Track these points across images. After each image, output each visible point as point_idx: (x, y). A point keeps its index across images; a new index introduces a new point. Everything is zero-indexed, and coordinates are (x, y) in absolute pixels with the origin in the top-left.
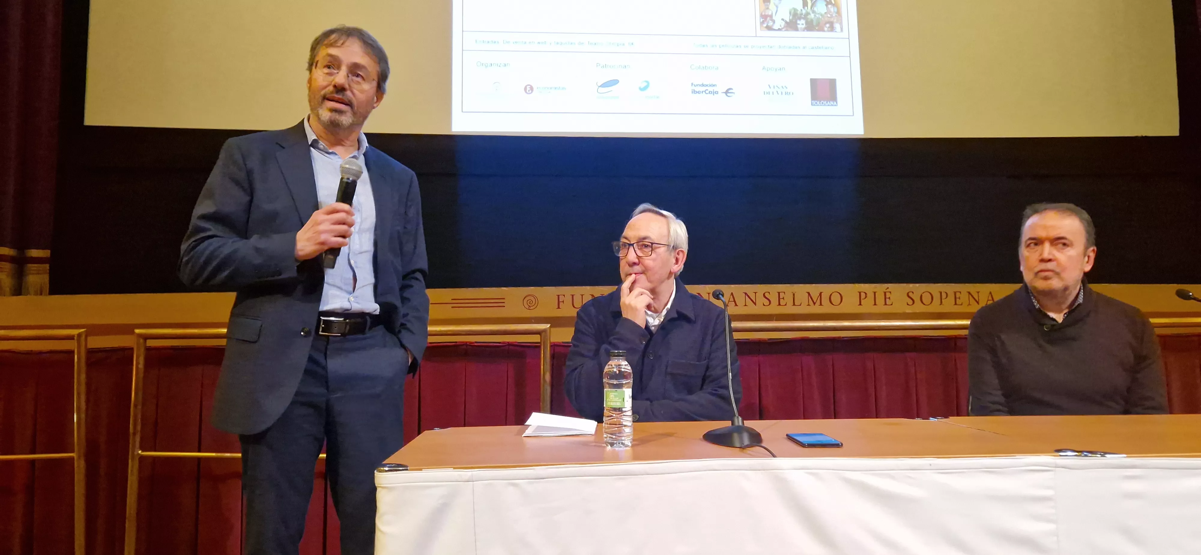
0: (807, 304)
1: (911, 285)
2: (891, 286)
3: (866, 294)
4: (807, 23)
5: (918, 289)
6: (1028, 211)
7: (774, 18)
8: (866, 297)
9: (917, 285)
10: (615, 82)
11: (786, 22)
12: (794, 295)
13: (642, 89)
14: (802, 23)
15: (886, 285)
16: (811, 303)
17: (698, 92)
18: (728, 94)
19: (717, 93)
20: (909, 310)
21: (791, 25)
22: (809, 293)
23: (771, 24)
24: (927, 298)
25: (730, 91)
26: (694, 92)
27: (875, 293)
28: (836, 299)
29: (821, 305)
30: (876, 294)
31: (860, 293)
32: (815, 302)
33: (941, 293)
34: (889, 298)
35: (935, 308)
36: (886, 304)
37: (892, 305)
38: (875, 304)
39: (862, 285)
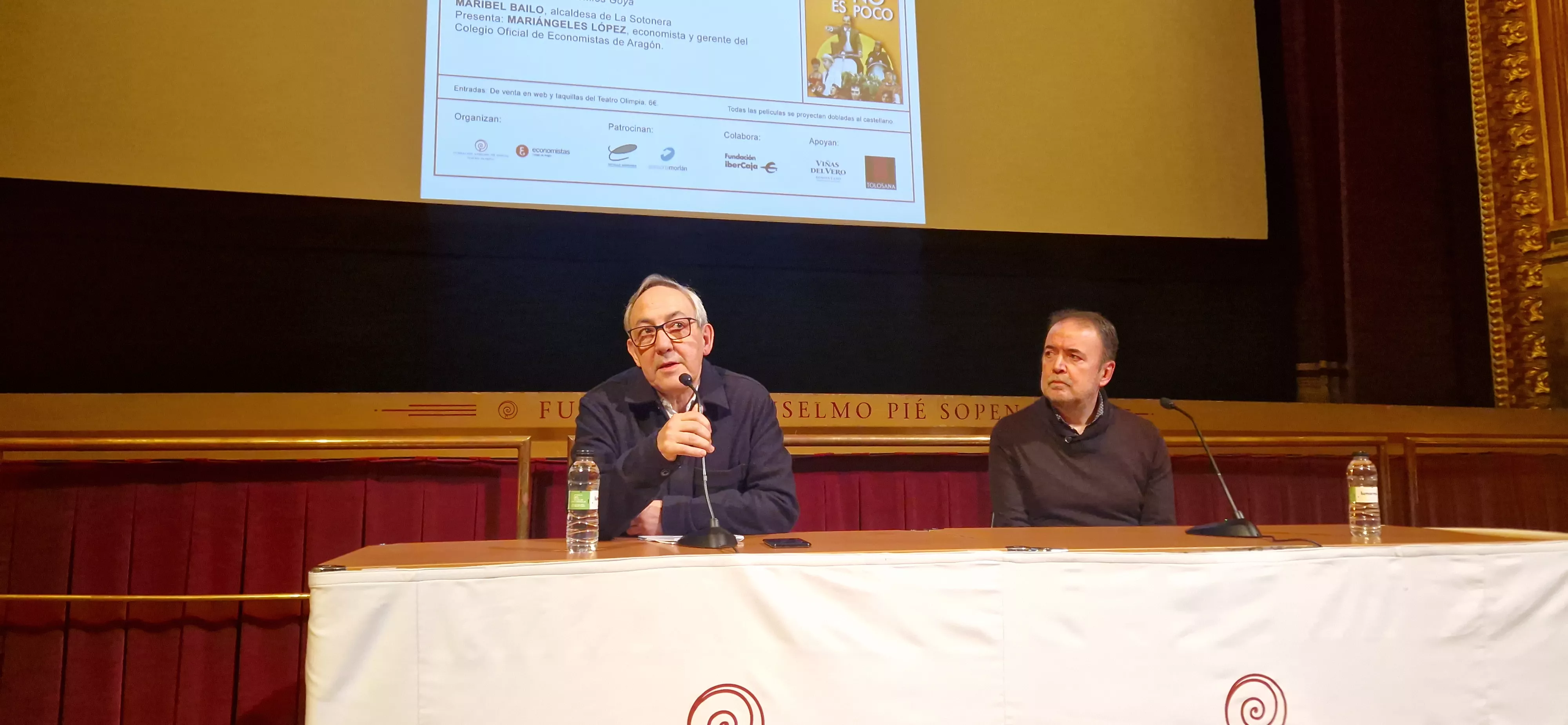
0: (832, 415)
1: (946, 397)
2: (926, 398)
3: (897, 405)
4: (861, 91)
5: (953, 401)
6: (1054, 318)
7: (824, 82)
8: (897, 409)
9: (952, 396)
10: (631, 148)
11: (838, 88)
12: (817, 405)
13: (665, 158)
14: (856, 91)
15: (919, 396)
16: (837, 414)
17: (734, 166)
18: (769, 170)
19: (756, 167)
20: (943, 424)
21: (843, 93)
22: (834, 404)
23: (820, 89)
24: (962, 411)
25: (771, 166)
26: (728, 165)
27: (906, 404)
28: (864, 410)
29: (847, 417)
30: (908, 405)
31: (890, 404)
32: (841, 414)
33: (977, 405)
34: (922, 411)
35: (971, 422)
36: (918, 417)
37: (924, 418)
38: (907, 417)
39: (893, 395)
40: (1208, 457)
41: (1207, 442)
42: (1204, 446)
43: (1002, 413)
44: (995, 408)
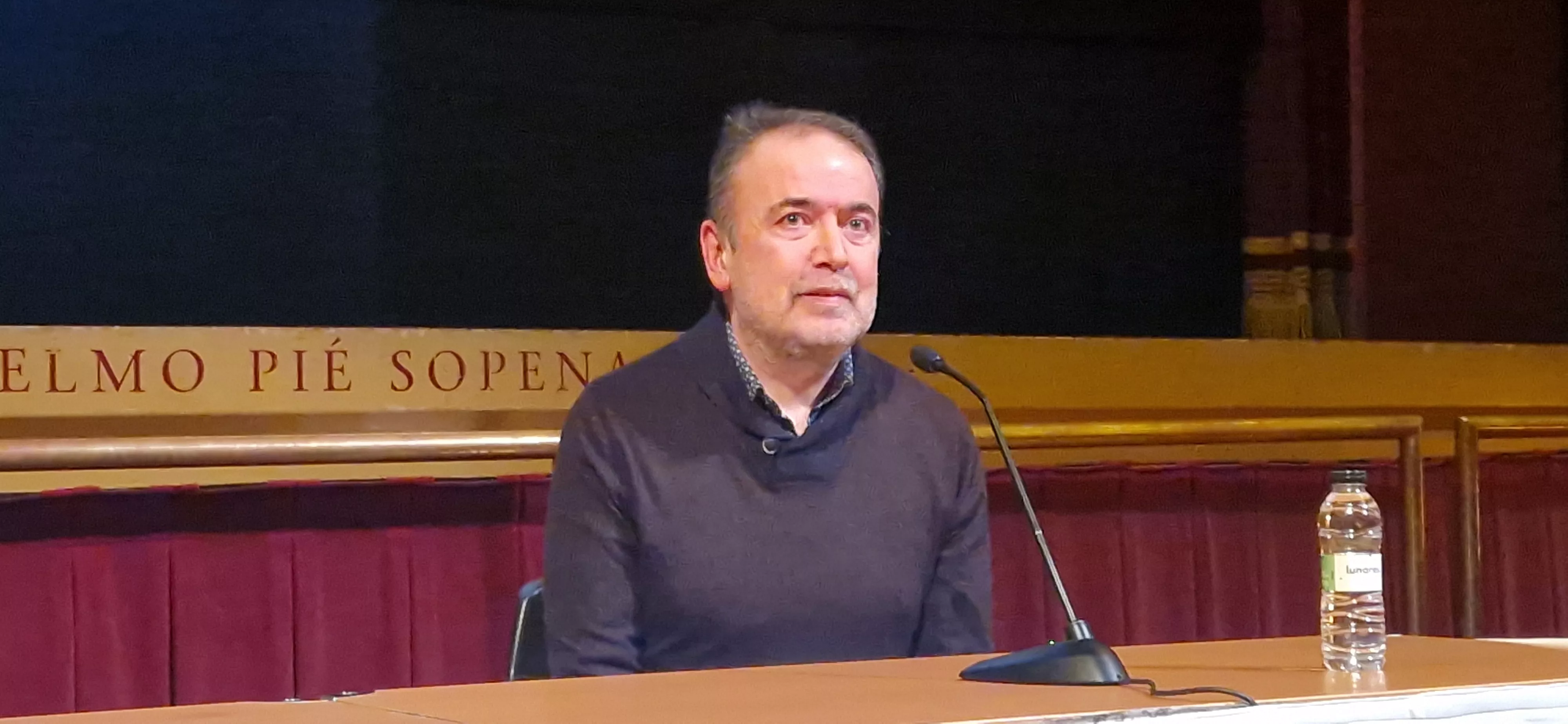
0: (95, 385)
1: (404, 332)
3: (273, 356)
5: (425, 343)
8: (273, 367)
9: (422, 332)
12: (53, 357)
15: (332, 330)
16: (107, 383)
20: (397, 404)
22: (100, 353)
24: (447, 372)
27: (300, 354)
28: (183, 370)
29: (137, 388)
30: (304, 355)
31: (256, 354)
32: (119, 380)
33: (486, 354)
34: (342, 370)
35: (470, 398)
36: (331, 387)
37: (348, 389)
38: (300, 387)
39: (263, 330)
44: (532, 361)
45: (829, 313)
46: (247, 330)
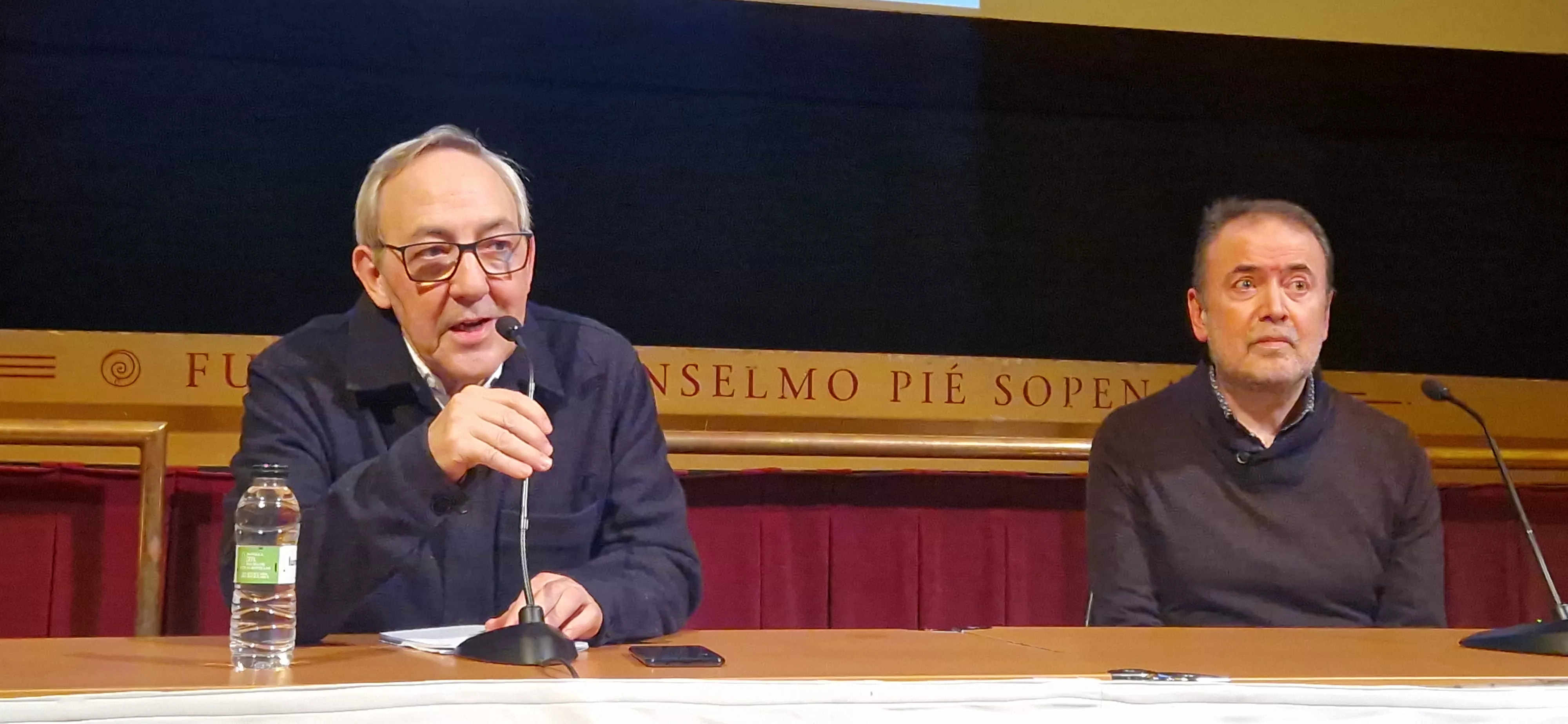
0: (780, 394)
1: (1006, 361)
2: (966, 363)
3: (908, 376)
5: (1021, 369)
8: (908, 383)
9: (1019, 361)
12: (751, 373)
15: (952, 358)
16: (788, 392)
20: (999, 416)
22: (784, 371)
24: (1037, 392)
27: (928, 375)
28: (843, 385)
29: (810, 397)
30: (931, 376)
31: (896, 374)
32: (797, 390)
33: (1068, 380)
34: (958, 388)
35: (1055, 412)
36: (950, 401)
37: (963, 402)
38: (927, 400)
39: (901, 356)
40: (1506, 487)
41: (1506, 460)
42: (1500, 467)
43: (1118, 398)
44: (1103, 385)
45: (1274, 354)
46: (889, 355)
